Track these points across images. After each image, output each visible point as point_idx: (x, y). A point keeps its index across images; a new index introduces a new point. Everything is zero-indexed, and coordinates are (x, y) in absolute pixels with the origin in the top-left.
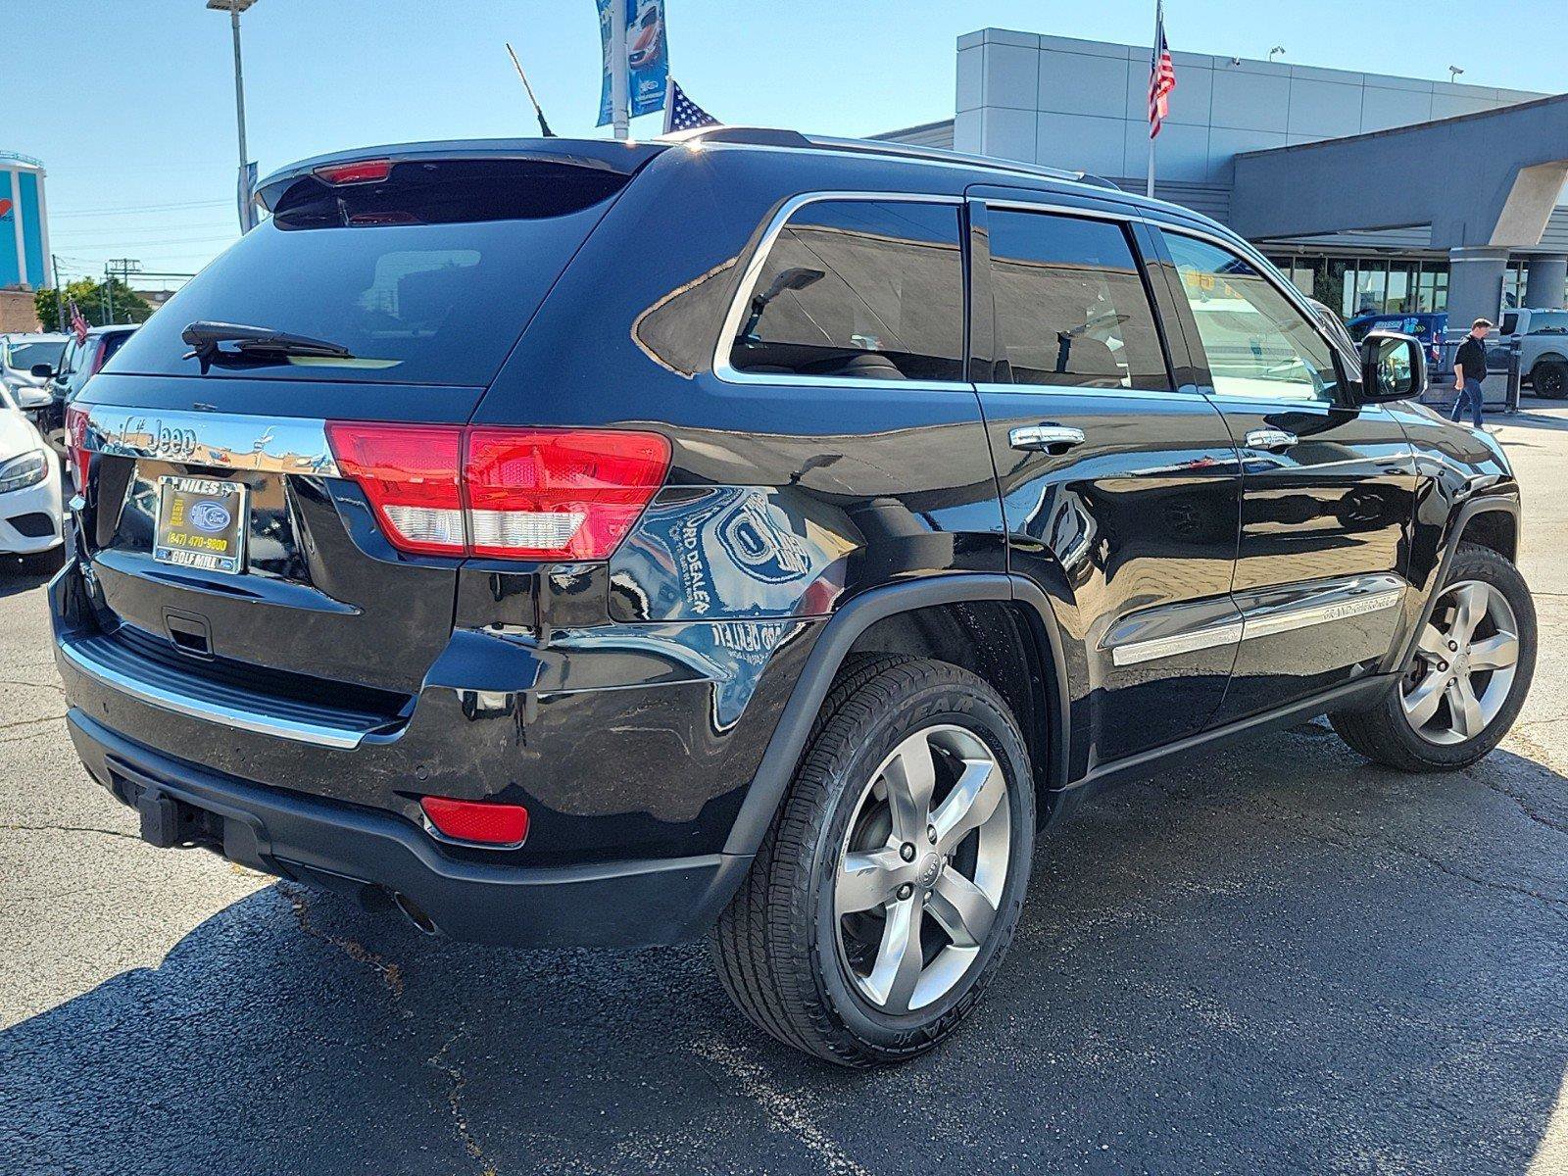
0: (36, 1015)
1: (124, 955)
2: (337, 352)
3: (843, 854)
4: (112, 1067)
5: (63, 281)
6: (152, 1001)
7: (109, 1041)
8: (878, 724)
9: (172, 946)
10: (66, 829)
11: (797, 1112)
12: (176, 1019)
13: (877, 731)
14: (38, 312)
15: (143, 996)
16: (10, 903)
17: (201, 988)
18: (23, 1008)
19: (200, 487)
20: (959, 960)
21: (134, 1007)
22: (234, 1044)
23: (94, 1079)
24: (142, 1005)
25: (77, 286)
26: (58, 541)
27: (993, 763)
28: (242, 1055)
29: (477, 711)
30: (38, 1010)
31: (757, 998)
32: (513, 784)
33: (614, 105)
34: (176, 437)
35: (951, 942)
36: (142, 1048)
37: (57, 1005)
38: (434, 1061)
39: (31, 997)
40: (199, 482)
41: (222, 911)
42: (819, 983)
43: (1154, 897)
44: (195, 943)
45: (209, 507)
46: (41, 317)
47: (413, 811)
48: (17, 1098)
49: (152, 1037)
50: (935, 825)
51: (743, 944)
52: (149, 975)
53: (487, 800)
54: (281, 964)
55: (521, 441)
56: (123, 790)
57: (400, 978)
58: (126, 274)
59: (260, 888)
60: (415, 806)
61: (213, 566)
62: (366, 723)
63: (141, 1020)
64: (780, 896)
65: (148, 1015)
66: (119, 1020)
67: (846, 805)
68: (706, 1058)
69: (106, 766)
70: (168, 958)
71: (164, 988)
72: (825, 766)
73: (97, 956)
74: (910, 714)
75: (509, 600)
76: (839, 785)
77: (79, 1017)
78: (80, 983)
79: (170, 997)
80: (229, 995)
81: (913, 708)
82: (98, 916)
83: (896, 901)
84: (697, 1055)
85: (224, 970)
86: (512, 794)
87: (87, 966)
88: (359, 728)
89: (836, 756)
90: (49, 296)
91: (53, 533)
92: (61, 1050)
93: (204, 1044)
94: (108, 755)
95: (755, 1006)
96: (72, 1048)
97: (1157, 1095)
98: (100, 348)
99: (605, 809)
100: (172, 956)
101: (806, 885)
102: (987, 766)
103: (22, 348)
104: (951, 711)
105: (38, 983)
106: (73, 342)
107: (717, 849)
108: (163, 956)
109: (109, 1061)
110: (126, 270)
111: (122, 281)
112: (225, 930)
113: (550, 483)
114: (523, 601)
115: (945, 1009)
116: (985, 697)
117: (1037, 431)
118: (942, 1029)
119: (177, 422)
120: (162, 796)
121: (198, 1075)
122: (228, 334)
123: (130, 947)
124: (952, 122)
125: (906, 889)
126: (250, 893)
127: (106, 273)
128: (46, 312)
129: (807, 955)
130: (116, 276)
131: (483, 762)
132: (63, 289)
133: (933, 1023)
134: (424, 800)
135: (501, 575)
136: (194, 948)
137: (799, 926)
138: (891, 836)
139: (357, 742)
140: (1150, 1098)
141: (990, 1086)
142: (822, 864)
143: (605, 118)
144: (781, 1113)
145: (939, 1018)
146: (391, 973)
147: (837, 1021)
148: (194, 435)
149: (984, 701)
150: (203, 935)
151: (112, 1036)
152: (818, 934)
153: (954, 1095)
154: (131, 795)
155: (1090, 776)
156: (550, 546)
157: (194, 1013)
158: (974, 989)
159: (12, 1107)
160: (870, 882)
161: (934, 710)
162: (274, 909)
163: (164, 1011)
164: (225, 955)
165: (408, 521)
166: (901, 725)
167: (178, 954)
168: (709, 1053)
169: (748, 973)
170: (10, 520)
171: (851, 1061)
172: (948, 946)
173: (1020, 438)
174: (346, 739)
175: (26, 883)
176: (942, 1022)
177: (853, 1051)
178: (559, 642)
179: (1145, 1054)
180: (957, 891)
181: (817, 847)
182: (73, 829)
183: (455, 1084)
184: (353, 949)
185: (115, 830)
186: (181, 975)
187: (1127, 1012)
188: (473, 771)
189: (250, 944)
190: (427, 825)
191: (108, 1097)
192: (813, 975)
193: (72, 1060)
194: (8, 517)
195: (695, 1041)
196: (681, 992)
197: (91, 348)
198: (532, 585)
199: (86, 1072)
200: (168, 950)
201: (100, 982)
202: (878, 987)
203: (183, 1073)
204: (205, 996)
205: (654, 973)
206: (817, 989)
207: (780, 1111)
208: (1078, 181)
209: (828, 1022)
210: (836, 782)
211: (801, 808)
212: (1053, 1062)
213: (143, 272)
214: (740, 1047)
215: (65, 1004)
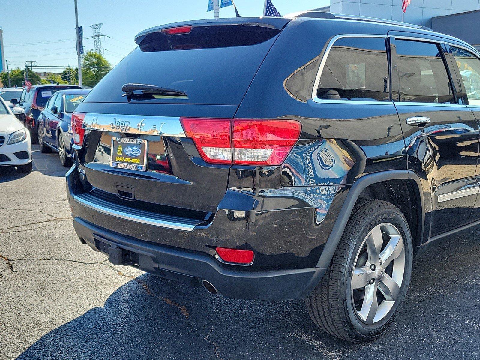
0: (66, 323)
1: (91, 303)
2: (182, 93)
3: (354, 268)
4: (98, 340)
5: (10, 69)
6: (104, 318)
7: (94, 331)
8: (366, 222)
9: (106, 300)
10: (58, 260)
11: (338, 358)
12: (114, 324)
13: (365, 225)
14: (1, 80)
15: (101, 317)
16: (47, 285)
17: (120, 314)
18: (62, 320)
19: (129, 141)
20: (388, 306)
21: (99, 320)
22: (136, 333)
23: (93, 344)
24: (101, 320)
25: (14, 71)
26: (30, 161)
27: (400, 236)
28: (140, 337)
29: (234, 218)
30: (67, 321)
31: (323, 318)
32: (247, 243)
33: (214, 4)
34: (122, 124)
35: (385, 299)
36: (105, 334)
37: (73, 319)
38: (206, 339)
39: (63, 317)
40: (128, 139)
41: (120, 288)
42: (346, 313)
43: (445, 284)
44: (113, 299)
45: (132, 148)
46: (2, 82)
47: (212, 252)
48: (69, 350)
49: (108, 330)
50: (381, 258)
51: (319, 299)
52: (101, 309)
53: (238, 248)
54: (145, 306)
55: (250, 124)
56: (99, 246)
57: (187, 311)
58: (32, 67)
59: (130, 280)
60: (214, 251)
61: (134, 168)
62: (195, 222)
63: (103, 325)
64: (334, 282)
65: (104, 323)
66: (95, 325)
67: (356, 250)
68: (300, 339)
69: (93, 237)
70: (106, 304)
71: (107, 314)
72: (348, 237)
73: (82, 303)
74: (376, 219)
75: (245, 179)
76: (354, 244)
77: (82, 323)
78: (78, 312)
79: (110, 317)
80: (130, 316)
81: (376, 217)
82: (78, 289)
83: (369, 285)
84: (297, 338)
85: (126, 308)
86: (246, 247)
87: (79, 306)
88: (192, 224)
89: (352, 234)
90: (5, 75)
91: (28, 158)
92: (79, 335)
93: (126, 333)
94: (94, 234)
95: (321, 321)
96: (82, 334)
97: (463, 353)
98: (36, 93)
99: (276, 253)
100: (107, 303)
101: (343, 279)
102: (398, 238)
103: (3, 93)
104: (388, 218)
105: (64, 312)
106: (25, 91)
107: (314, 266)
108: (104, 303)
109: (96, 338)
110: (31, 65)
111: (30, 69)
112: (122, 294)
113: (261, 138)
114: (250, 180)
115: (384, 323)
116: (399, 213)
117: (415, 119)
118: (384, 330)
119: (122, 118)
120: (117, 248)
121: (127, 343)
122: (138, 88)
123: (92, 300)
124: (329, 7)
125: (372, 281)
126: (128, 282)
127: (26, 66)
128: (4, 81)
129: (343, 303)
130: (29, 67)
131: (236, 235)
132: (10, 72)
133: (380, 328)
134: (217, 249)
135: (241, 170)
136: (114, 300)
137: (340, 293)
138: (367, 262)
139: (193, 229)
140: (461, 354)
141: (403, 349)
142: (348, 271)
143: (210, 8)
144: (332, 358)
145: (383, 326)
146: (183, 310)
147: (352, 326)
148: (129, 123)
149: (398, 215)
150: (116, 295)
151: (94, 330)
152: (347, 296)
153: (391, 352)
154: (101, 247)
155: (429, 241)
156: (259, 160)
157: (120, 322)
158: (393, 316)
159: (68, 353)
160: (362, 277)
161: (383, 218)
162: (137, 287)
163: (109, 322)
164: (125, 303)
165: (209, 152)
166: (373, 223)
167: (109, 302)
168: (301, 337)
169: (320, 309)
170: (15, 154)
171: (355, 340)
172: (384, 301)
173: (410, 121)
174: (189, 228)
175: (50, 278)
176: (384, 327)
177: (356, 337)
178: (262, 194)
179: (456, 339)
180: (388, 282)
181: (346, 266)
182: (60, 260)
183: (216, 347)
184: (168, 301)
185: (75, 260)
186: (112, 309)
187: (445, 324)
188: (232, 238)
189: (132, 299)
190: (217, 257)
191: (99, 350)
192: (345, 310)
193: (83, 338)
194: (14, 152)
195: (295, 333)
196: (285, 316)
197: (32, 93)
198: (253, 174)
199: (89, 342)
200: (105, 301)
201: (85, 312)
202: (364, 315)
203: (122, 343)
204: (122, 317)
205: (274, 310)
206: (346, 315)
207: (331, 357)
208: (420, 29)
209: (348, 327)
210: (353, 243)
211: (341, 252)
212: (423, 341)
213: (37, 66)
214: (312, 335)
215: (76, 319)
